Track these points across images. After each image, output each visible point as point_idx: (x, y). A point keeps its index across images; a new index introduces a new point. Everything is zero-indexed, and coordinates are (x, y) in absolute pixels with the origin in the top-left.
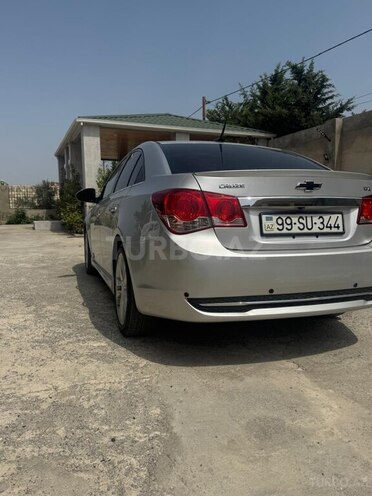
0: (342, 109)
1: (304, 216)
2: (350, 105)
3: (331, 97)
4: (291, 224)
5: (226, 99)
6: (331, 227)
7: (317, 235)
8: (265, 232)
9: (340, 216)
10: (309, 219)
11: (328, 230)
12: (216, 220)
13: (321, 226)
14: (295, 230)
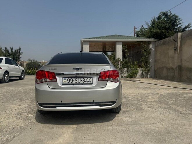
0: (186, 28)
1: (77, 78)
2: (189, 26)
3: (180, 24)
4: (72, 81)
5: (143, 26)
6: (87, 82)
7: (82, 84)
8: (63, 83)
9: (91, 78)
10: (79, 79)
11: (86, 83)
12: (48, 80)
13: (84, 81)
14: (74, 82)
